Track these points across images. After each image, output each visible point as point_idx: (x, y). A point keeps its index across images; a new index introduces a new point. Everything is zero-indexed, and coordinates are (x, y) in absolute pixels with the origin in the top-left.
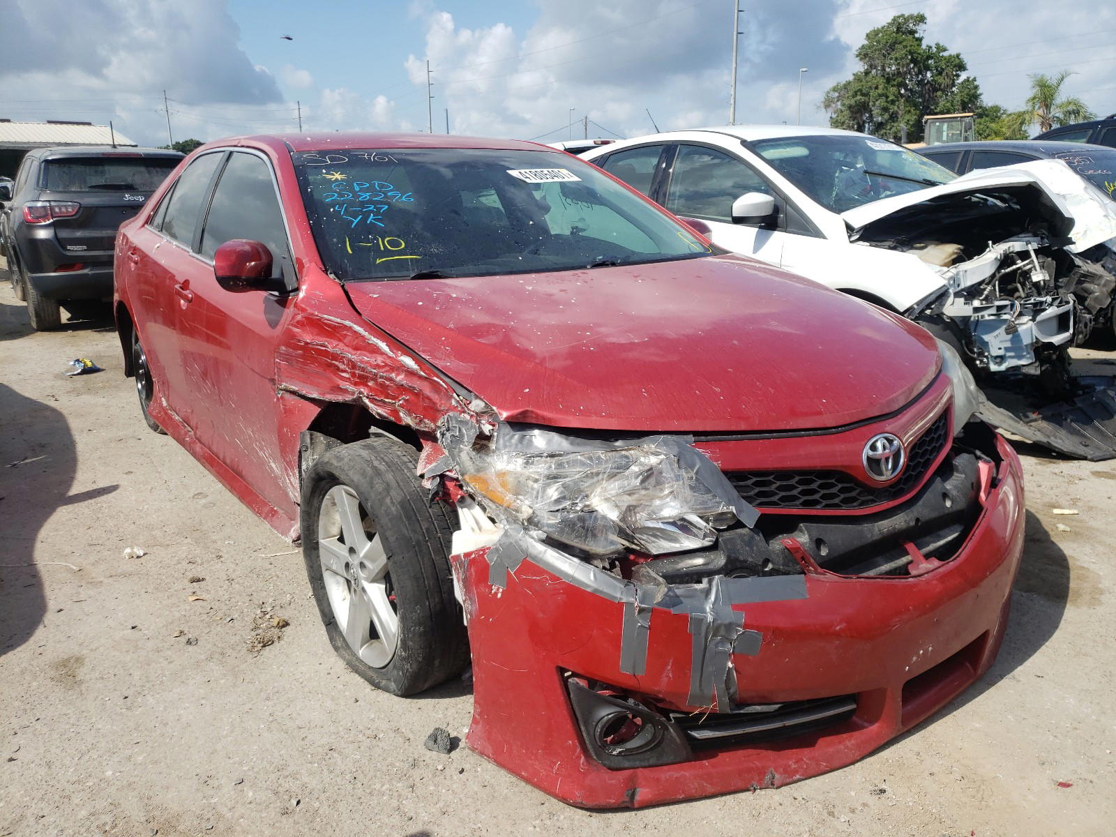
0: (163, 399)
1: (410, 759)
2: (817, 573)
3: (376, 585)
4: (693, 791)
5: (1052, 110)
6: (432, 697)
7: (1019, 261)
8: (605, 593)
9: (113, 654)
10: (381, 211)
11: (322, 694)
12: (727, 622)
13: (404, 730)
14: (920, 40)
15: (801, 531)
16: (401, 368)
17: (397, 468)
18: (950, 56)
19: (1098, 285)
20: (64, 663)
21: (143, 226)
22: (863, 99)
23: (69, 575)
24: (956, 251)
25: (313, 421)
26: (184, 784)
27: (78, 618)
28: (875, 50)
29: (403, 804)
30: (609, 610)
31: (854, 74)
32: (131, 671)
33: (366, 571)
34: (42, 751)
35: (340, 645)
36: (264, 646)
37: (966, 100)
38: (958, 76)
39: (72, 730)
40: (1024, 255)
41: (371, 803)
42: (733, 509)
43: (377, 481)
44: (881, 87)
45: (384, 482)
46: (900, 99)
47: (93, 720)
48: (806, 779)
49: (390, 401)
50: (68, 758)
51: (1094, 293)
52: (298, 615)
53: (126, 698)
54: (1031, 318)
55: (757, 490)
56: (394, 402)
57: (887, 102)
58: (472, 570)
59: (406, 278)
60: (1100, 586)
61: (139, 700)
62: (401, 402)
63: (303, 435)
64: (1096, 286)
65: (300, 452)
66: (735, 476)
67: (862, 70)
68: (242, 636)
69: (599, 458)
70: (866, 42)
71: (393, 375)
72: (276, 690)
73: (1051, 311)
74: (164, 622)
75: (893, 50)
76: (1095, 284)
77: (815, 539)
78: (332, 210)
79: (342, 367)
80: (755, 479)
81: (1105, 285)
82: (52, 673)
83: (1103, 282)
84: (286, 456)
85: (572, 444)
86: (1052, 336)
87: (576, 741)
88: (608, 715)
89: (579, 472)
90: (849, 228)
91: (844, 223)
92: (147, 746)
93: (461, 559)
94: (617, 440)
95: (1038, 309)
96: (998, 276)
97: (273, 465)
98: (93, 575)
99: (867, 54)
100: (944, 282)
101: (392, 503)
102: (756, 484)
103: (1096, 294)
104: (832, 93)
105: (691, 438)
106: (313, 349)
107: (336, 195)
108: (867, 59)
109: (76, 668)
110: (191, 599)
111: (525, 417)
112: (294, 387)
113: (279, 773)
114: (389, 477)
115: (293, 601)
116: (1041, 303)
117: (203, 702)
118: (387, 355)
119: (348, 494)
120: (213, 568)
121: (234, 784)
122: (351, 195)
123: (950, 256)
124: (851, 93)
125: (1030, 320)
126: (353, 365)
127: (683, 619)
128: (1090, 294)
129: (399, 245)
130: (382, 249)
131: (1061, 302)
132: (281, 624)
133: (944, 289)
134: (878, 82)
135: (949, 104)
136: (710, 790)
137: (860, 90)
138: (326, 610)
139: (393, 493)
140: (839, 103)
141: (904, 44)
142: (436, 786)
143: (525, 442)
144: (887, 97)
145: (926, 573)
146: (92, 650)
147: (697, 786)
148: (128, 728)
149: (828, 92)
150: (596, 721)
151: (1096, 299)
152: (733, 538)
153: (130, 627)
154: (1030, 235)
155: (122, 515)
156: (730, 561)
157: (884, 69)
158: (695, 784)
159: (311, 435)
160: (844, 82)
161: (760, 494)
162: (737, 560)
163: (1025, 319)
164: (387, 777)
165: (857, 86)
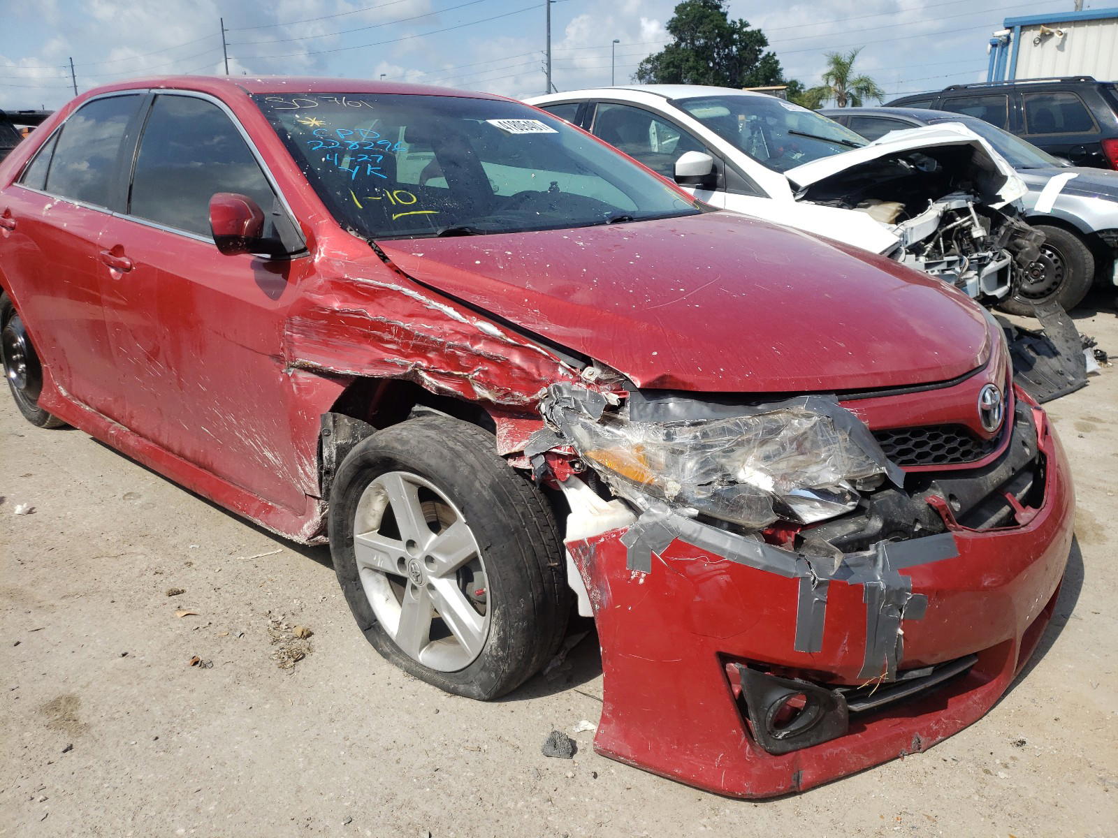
0: (60, 388)
1: (531, 769)
2: (957, 530)
3: (445, 581)
4: (853, 766)
5: (846, 86)
6: (521, 699)
7: (958, 218)
8: (777, 569)
9: (113, 689)
10: (378, 161)
11: (393, 708)
12: (898, 588)
13: (507, 738)
14: (725, 14)
15: (934, 488)
16: (478, 336)
17: (475, 448)
18: (753, 31)
19: (1029, 240)
20: (54, 706)
21: (10, 184)
22: (675, 71)
23: (7, 601)
24: (899, 209)
25: (337, 401)
26: (282, 832)
27: (46, 650)
28: (685, 23)
29: (549, 821)
30: (785, 587)
31: (665, 46)
32: (147, 707)
33: (435, 566)
34: (78, 815)
35: (389, 651)
36: (296, 661)
37: (768, 74)
38: (761, 51)
39: (106, 785)
40: (963, 212)
41: (513, 824)
42: (884, 469)
43: (458, 463)
44: (692, 59)
45: (467, 464)
46: (709, 72)
47: (128, 770)
48: (946, 739)
49: (461, 373)
50: (118, 819)
51: (1025, 247)
52: (318, 621)
53: (157, 738)
54: (976, 272)
55: (898, 448)
56: (466, 374)
57: (697, 74)
58: (602, 556)
59: (432, 236)
60: (1097, 522)
61: (175, 738)
62: (476, 374)
63: (324, 418)
64: (1027, 242)
65: (320, 437)
66: (880, 435)
67: (673, 43)
68: (263, 652)
69: (746, 424)
70: (675, 15)
71: (468, 344)
72: (336, 709)
73: (993, 266)
74: (160, 646)
75: (701, 24)
76: (1026, 240)
77: (948, 495)
78: (323, 159)
79: (387, 337)
80: (895, 438)
81: (1035, 240)
82: (44, 719)
83: (1033, 237)
84: (300, 443)
85: (713, 410)
86: (996, 289)
87: (741, 730)
88: (781, 698)
89: (729, 441)
90: (794, 187)
91: (787, 182)
92: (212, 793)
93: (585, 545)
94: (759, 404)
95: (982, 262)
96: (940, 232)
97: (269, 455)
98: (39, 598)
99: (677, 27)
100: (897, 239)
101: (483, 487)
102: (898, 442)
103: (1027, 249)
104: (645, 64)
105: (833, 396)
106: (343, 318)
107: (322, 143)
108: (678, 32)
109: (72, 710)
110: (180, 614)
111: (662, 383)
112: (315, 363)
113: (391, 805)
114: (471, 458)
115: (303, 606)
116: (985, 258)
117: (256, 732)
118: (457, 321)
119: (409, 481)
120: (187, 577)
121: (343, 824)
122: (338, 144)
123: (895, 214)
124: (664, 65)
125: (976, 275)
126: (408, 334)
127: (858, 588)
128: (1021, 249)
129: (410, 199)
130: (394, 203)
131: (999, 257)
132: (305, 634)
133: (896, 247)
134: (689, 55)
135: (753, 79)
136: (867, 762)
137: (672, 62)
138: (366, 613)
139: (480, 475)
140: (652, 75)
141: (711, 18)
142: (576, 795)
143: (661, 411)
144: (698, 70)
145: (1031, 521)
146: (82, 687)
147: (855, 760)
148: (177, 774)
149: (642, 64)
150: (768, 704)
151: (1028, 254)
152: (886, 500)
153: (120, 654)
154: (963, 193)
155: (42, 525)
156: (887, 524)
157: (692, 43)
158: (854, 758)
159: (334, 417)
160: (657, 54)
161: (902, 453)
162: (892, 522)
163: (972, 273)
164: (516, 793)
165: (668, 59)
